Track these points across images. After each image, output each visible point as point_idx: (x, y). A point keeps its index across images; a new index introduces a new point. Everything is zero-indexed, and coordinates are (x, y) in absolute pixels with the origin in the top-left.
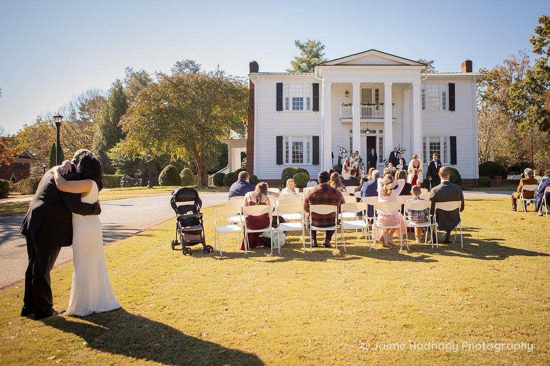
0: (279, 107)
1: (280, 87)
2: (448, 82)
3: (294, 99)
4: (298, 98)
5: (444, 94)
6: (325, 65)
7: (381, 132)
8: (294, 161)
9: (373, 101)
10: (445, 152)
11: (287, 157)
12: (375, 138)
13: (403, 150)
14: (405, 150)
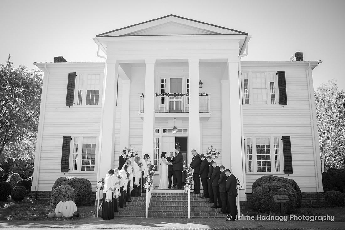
0: (70, 102)
1: (72, 77)
2: (276, 70)
3: (88, 92)
4: (93, 91)
5: (272, 85)
6: (107, 36)
8: (83, 169)
9: (184, 91)
10: (276, 157)
11: (76, 162)
12: (186, 139)
13: (216, 153)
14: (219, 154)
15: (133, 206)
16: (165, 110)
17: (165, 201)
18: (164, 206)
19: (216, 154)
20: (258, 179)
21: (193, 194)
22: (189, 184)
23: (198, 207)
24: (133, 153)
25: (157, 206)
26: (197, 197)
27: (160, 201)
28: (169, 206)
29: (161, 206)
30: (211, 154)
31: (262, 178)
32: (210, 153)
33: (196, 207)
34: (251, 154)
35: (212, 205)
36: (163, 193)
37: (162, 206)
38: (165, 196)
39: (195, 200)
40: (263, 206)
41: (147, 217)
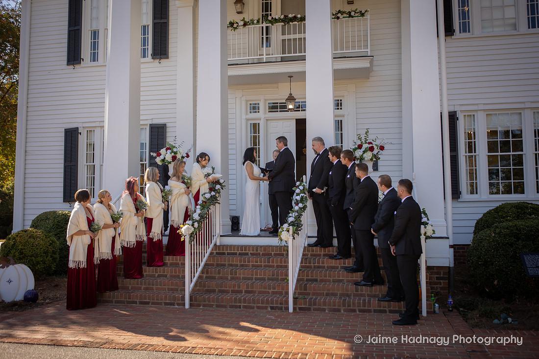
0: (74, 56)
7: (338, 105)
10: (537, 158)
13: (375, 147)
14: (382, 148)
15: (166, 276)
16: (264, 57)
17: (242, 265)
18: (237, 278)
19: (376, 150)
20: (489, 212)
21: (314, 248)
22: (292, 224)
23: (322, 281)
24: (175, 153)
25: (221, 278)
26: (324, 255)
27: (231, 265)
28: (248, 279)
29: (229, 278)
30: (363, 149)
31: (497, 210)
32: (360, 147)
33: (316, 280)
34: (473, 154)
35: (358, 276)
36: (242, 246)
37: (232, 278)
38: (247, 254)
39: (316, 264)
40: (496, 283)
41: (187, 306)
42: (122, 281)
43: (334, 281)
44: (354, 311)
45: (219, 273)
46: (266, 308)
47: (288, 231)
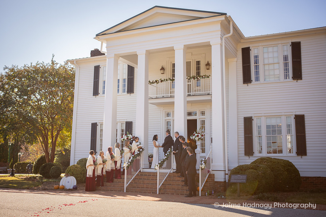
0: (96, 92)
1: (97, 70)
2: (290, 41)
5: (286, 58)
6: (105, 34)
7: (203, 113)
12: (195, 121)
17: (148, 179)
19: (200, 136)
23: (173, 185)
25: (139, 183)
26: (176, 176)
28: (148, 183)
32: (194, 135)
33: (171, 184)
34: (260, 135)
37: (143, 183)
38: (151, 175)
41: (125, 192)
42: (105, 183)
43: (177, 185)
44: (179, 194)
45: (139, 181)
46: (151, 193)
47: (158, 166)
